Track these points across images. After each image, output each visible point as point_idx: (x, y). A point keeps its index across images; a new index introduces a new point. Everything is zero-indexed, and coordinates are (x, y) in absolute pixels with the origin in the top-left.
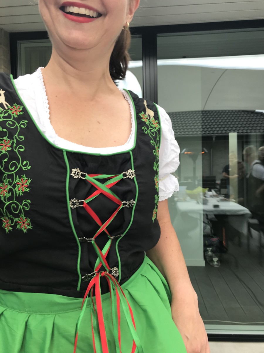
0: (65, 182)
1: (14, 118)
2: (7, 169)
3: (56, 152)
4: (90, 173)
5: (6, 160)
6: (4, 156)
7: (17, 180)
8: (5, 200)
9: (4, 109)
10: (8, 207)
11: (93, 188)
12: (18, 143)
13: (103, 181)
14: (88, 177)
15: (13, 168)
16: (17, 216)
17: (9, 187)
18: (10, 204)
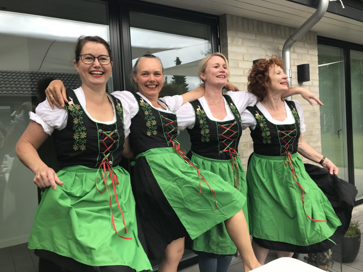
0: (97, 134)
1: (78, 110)
2: (77, 129)
3: (94, 123)
4: (105, 131)
5: (77, 126)
6: (76, 125)
7: (81, 133)
8: (77, 139)
9: (74, 107)
10: (78, 142)
11: (105, 136)
12: (81, 120)
13: (108, 134)
14: (104, 132)
15: (80, 129)
16: (81, 145)
17: (78, 135)
18: (79, 141)
